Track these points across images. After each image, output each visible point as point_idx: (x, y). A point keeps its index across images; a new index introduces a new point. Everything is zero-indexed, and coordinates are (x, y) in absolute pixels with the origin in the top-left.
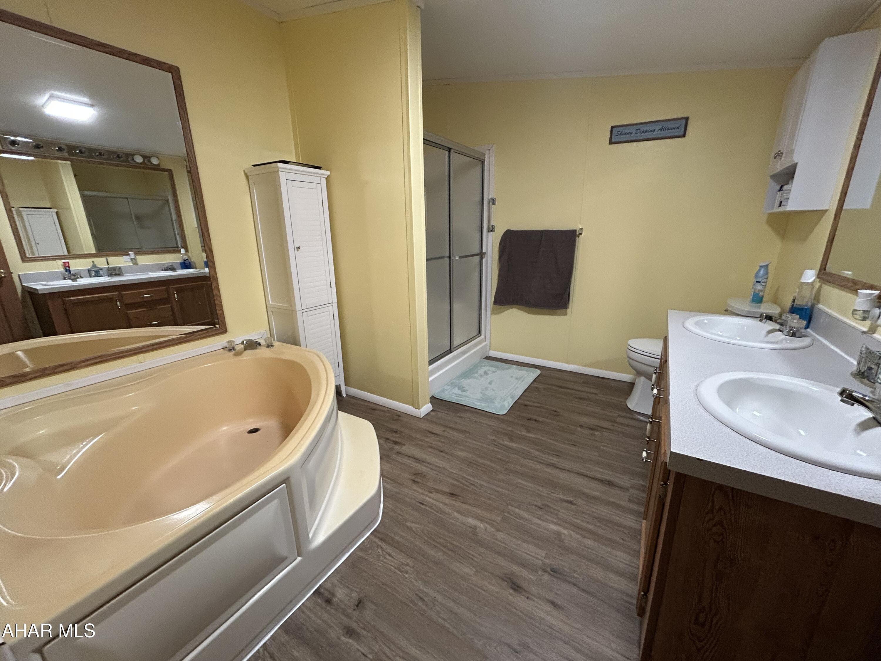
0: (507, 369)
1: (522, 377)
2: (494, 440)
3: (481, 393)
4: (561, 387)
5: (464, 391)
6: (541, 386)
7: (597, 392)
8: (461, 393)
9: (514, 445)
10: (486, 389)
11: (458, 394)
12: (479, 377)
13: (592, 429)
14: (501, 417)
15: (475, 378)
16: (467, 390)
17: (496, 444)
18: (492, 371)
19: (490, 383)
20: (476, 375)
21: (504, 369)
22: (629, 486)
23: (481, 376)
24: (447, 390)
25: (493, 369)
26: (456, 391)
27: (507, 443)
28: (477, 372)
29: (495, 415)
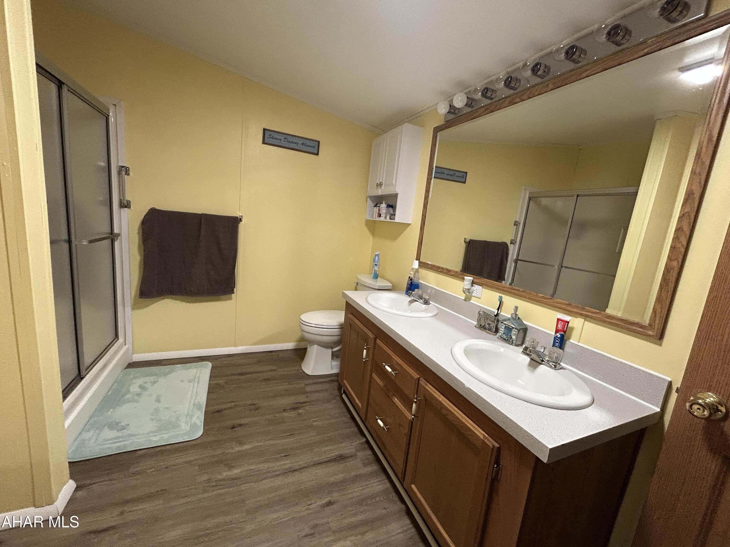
0: (170, 372)
1: (195, 377)
2: (209, 481)
3: (152, 420)
4: (242, 374)
5: (123, 428)
6: (221, 381)
7: (275, 368)
8: (119, 434)
9: (236, 471)
10: (157, 410)
11: (115, 438)
12: (136, 398)
13: (295, 409)
14: (198, 441)
15: (129, 401)
16: (128, 425)
17: (214, 484)
18: (151, 382)
19: (158, 400)
20: (128, 396)
21: (165, 375)
22: (354, 450)
23: (139, 395)
24: (90, 439)
25: (152, 378)
26: (108, 434)
27: (226, 474)
28: (128, 391)
29: (190, 443)
